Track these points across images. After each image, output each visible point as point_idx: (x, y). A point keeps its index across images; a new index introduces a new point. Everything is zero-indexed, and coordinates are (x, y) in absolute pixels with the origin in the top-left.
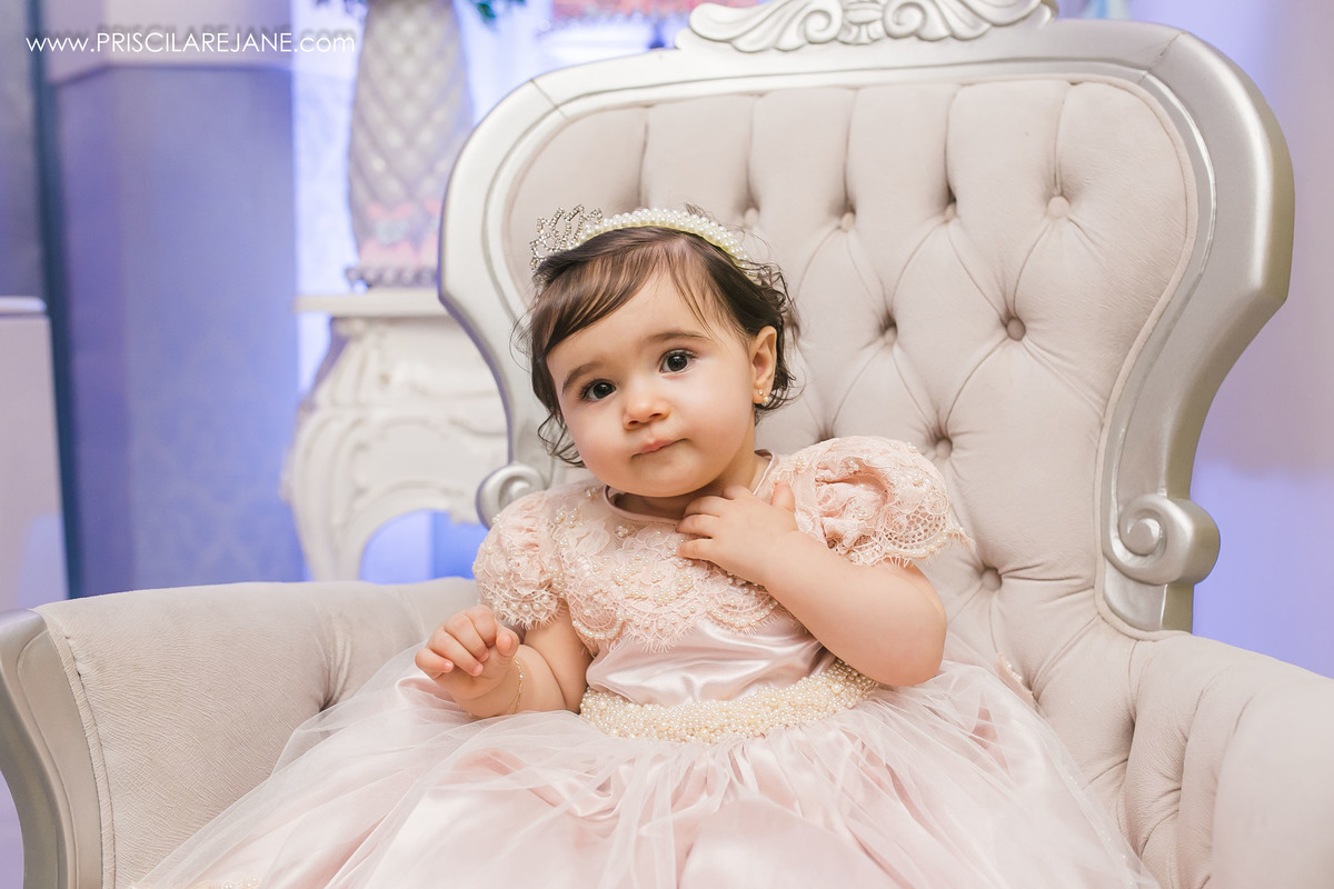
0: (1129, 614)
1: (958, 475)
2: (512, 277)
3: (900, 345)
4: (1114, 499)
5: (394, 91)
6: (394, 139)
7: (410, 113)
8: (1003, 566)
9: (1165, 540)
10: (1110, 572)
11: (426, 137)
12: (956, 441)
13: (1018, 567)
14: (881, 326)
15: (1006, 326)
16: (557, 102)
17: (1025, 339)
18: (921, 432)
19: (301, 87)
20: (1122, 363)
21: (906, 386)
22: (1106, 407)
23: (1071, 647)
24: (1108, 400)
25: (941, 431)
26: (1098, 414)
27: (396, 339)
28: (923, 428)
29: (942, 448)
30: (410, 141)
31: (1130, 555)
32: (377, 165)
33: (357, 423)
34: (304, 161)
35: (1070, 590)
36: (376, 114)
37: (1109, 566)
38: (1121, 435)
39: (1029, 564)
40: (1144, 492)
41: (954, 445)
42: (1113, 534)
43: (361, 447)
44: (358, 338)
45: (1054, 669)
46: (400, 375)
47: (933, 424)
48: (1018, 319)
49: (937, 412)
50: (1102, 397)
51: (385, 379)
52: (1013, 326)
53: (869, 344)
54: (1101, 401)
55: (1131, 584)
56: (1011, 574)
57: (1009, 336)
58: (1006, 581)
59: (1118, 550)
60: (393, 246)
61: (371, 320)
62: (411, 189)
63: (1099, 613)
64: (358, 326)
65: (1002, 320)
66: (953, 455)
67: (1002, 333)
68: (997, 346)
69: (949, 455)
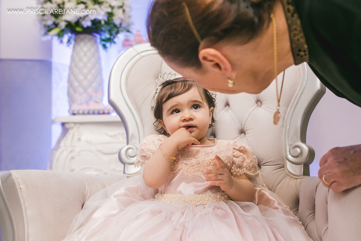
0: (294, 173)
1: (248, 141)
2: (128, 96)
3: (230, 109)
4: (287, 144)
5: (81, 65)
6: (81, 77)
7: (85, 71)
8: (261, 163)
9: (301, 153)
10: (288, 163)
11: (90, 77)
12: (246, 132)
13: (265, 162)
14: (225, 105)
15: (257, 103)
16: (139, 52)
17: (262, 106)
18: (237, 130)
19: (54, 66)
20: (287, 110)
21: (233, 119)
22: (284, 121)
23: (280, 182)
24: (284, 120)
25: (242, 130)
26: (282, 123)
27: (82, 128)
28: (238, 129)
29: (243, 135)
30: (85, 78)
31: (293, 158)
32: (76, 84)
33: (71, 152)
34: (54, 85)
35: (279, 168)
36: (76, 71)
37: (287, 161)
38: (288, 128)
39: (268, 161)
40: (295, 142)
41: (246, 133)
42: (288, 153)
43: (73, 158)
44: (72, 128)
45: (277, 188)
46: (83, 138)
47: (240, 128)
48: (260, 101)
49: (241, 125)
50: (283, 119)
51: (79, 139)
52: (259, 103)
53: (223, 109)
54: (283, 120)
55: (294, 165)
56: (263, 165)
57: (258, 106)
58: (262, 167)
59: (290, 157)
60: (81, 104)
61: (75, 123)
62: (85, 90)
63: (286, 174)
64: (72, 125)
65: (256, 102)
66: (246, 136)
67: (256, 105)
68: (255, 108)
69: (245, 136)
